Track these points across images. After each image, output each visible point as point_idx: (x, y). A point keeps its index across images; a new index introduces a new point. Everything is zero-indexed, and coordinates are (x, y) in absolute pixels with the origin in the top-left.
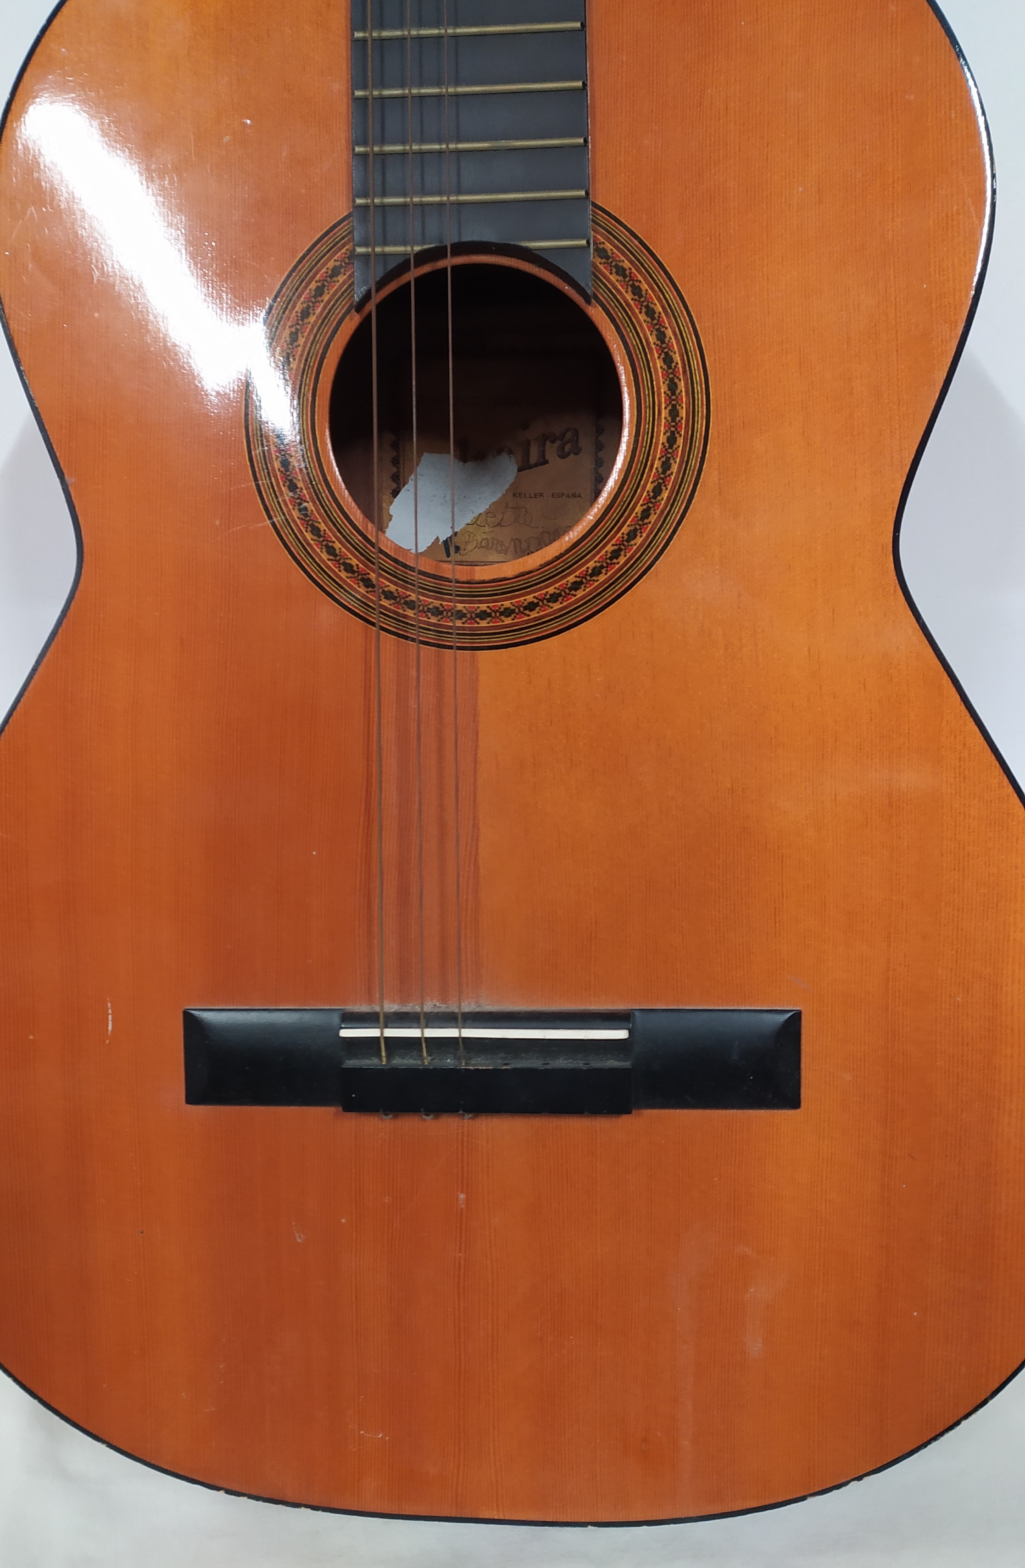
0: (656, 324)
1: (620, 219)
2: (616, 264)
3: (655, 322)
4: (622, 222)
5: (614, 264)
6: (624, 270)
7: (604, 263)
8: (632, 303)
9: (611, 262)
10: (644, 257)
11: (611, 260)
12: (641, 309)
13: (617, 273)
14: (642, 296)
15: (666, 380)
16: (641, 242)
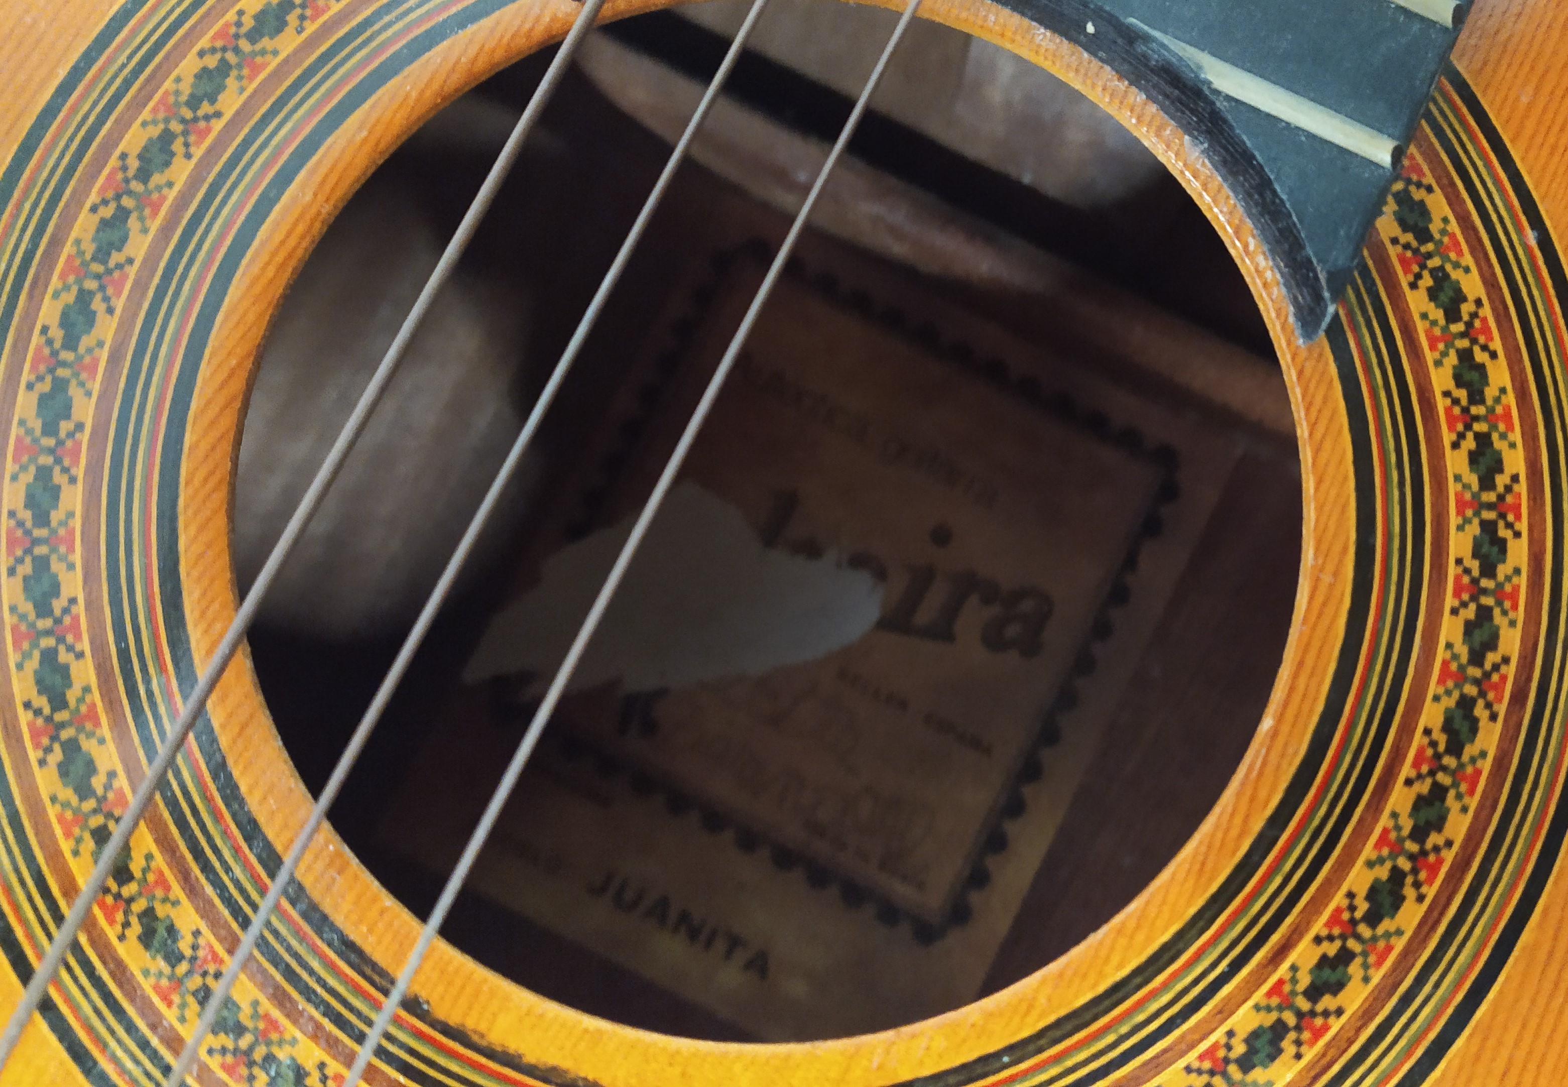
0: (1490, 506)
1: (1513, 153)
2: (1442, 268)
3: (1490, 497)
4: (1512, 161)
5: (1434, 262)
6: (1459, 297)
7: (1407, 246)
8: (1441, 404)
9: (1429, 256)
10: (1536, 293)
11: (1430, 247)
12: (1461, 436)
13: (1433, 294)
14: (1482, 401)
15: (1448, 693)
16: (1545, 243)
